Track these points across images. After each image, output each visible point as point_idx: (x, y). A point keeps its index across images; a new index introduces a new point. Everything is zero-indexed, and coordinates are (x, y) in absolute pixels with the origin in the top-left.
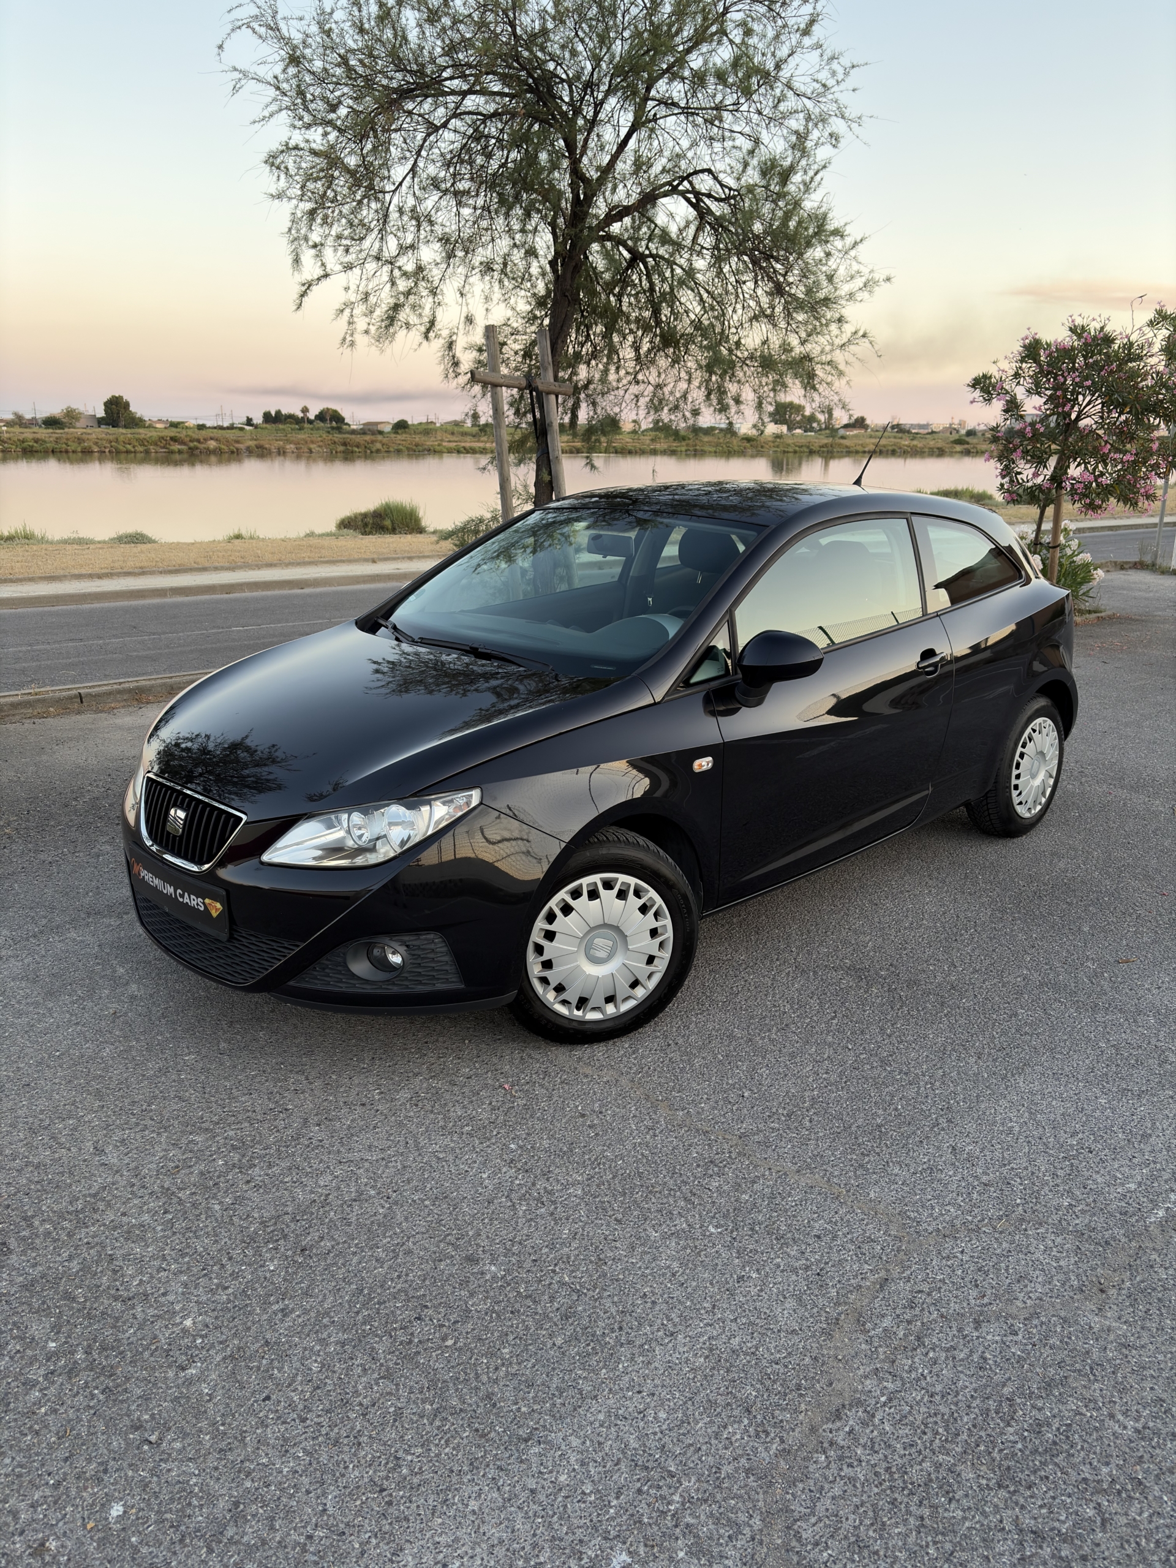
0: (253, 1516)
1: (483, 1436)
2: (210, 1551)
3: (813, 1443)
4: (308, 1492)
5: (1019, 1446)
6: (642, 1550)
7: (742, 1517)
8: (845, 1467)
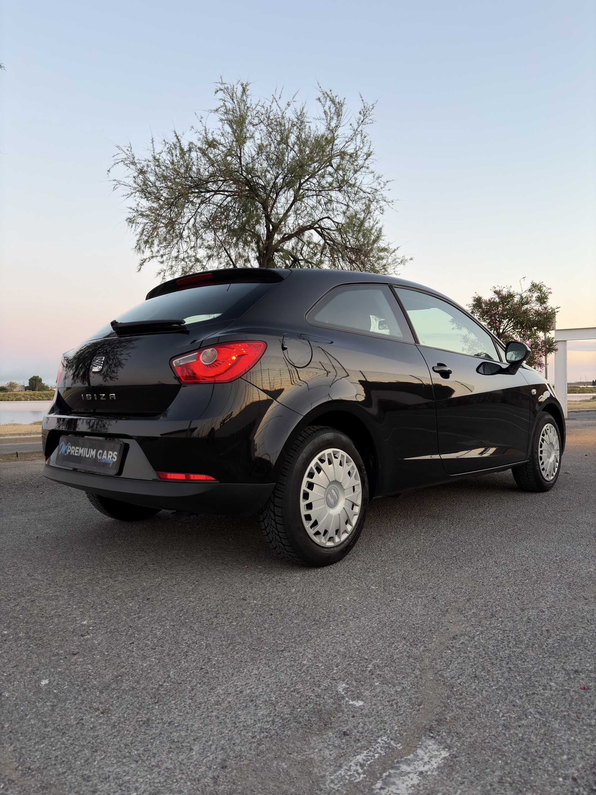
0: (127, 680)
1: (257, 650)
2: (101, 692)
3: (443, 647)
4: (159, 671)
5: (557, 644)
6: (354, 683)
7: (408, 671)
8: (462, 654)
